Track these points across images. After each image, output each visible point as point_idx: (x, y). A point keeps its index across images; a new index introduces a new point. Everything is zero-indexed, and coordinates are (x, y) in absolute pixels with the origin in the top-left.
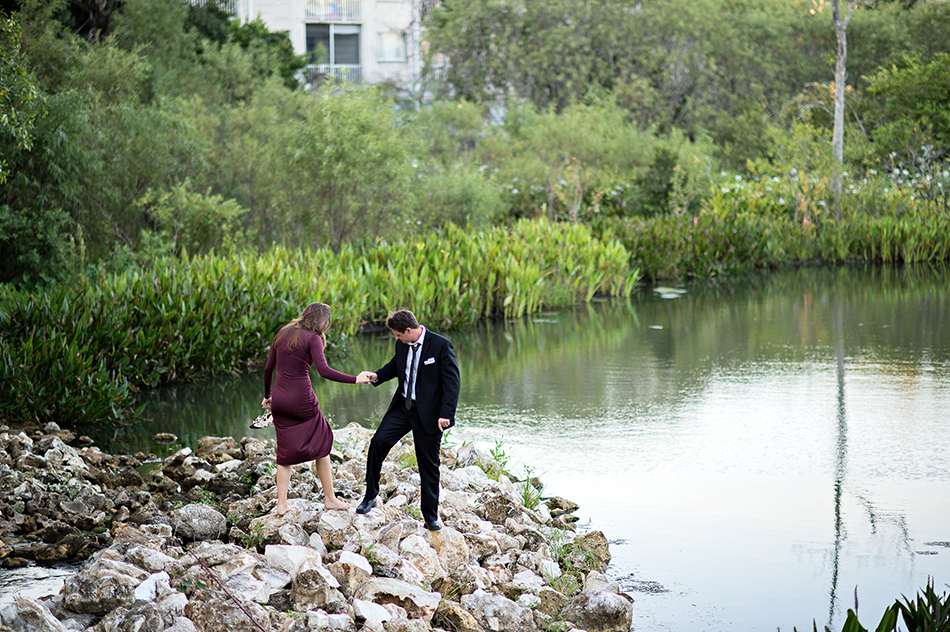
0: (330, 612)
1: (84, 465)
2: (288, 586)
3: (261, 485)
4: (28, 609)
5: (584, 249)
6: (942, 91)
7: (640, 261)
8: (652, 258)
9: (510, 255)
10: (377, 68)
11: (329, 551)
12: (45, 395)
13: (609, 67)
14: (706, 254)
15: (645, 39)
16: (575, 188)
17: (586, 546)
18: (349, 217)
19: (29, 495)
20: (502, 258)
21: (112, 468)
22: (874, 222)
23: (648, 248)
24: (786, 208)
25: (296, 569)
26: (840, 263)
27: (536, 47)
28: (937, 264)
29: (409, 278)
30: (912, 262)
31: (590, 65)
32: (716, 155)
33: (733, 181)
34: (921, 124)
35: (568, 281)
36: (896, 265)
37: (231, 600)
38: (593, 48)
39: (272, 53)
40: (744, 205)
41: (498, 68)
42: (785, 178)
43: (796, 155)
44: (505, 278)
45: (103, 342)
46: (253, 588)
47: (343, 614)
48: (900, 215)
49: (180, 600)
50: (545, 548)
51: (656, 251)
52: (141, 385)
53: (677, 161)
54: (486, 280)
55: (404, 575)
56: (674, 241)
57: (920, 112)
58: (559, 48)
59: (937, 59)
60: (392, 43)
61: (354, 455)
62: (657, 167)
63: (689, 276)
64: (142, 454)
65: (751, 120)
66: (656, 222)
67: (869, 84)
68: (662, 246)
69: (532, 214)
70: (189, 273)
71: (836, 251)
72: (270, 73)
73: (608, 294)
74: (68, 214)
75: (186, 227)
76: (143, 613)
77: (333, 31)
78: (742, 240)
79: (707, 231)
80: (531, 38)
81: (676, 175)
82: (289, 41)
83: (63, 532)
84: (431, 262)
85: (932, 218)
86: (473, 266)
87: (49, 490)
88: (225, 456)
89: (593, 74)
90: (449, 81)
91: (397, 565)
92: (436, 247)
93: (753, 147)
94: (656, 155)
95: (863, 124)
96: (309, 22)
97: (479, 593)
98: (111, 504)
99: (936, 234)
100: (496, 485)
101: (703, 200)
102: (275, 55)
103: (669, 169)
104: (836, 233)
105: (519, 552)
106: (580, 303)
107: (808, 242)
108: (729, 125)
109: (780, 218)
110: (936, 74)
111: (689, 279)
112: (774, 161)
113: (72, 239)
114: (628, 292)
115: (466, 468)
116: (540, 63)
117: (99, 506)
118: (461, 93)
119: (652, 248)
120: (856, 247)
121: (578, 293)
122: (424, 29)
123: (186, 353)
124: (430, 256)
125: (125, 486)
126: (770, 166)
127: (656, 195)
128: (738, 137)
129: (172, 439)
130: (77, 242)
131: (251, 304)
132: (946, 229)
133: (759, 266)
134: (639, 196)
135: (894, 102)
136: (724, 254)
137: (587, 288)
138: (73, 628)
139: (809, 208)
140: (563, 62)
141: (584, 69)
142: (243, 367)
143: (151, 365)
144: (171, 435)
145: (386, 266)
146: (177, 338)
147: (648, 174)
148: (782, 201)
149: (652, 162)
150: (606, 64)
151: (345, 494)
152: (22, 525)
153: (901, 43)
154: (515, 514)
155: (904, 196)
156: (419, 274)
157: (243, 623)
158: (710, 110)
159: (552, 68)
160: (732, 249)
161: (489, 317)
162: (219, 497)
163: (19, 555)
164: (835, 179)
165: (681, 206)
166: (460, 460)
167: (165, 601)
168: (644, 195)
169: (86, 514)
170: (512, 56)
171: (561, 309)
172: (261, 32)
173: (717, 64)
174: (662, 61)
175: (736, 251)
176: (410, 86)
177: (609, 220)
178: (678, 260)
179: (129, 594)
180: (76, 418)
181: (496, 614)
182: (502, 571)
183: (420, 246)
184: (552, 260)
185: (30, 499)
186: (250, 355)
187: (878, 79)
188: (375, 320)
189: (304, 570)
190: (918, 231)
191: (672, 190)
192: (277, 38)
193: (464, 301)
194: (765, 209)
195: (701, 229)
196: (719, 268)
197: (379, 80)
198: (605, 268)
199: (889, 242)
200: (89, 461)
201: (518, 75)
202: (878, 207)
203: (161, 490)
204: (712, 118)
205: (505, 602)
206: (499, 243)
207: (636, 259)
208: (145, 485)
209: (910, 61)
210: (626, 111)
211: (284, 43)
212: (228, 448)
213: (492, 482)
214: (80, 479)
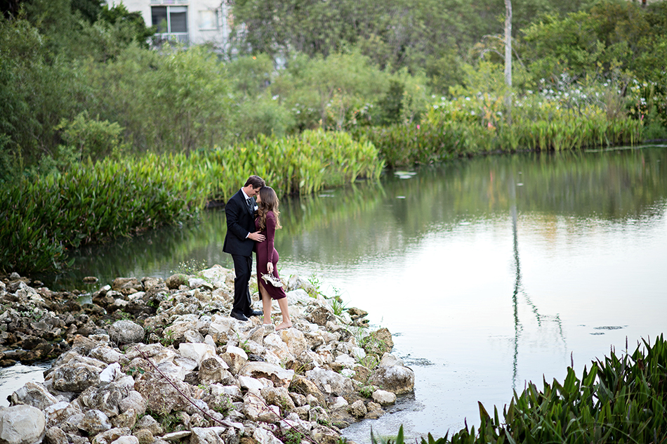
0: (225, 385)
1: (41, 299)
2: (196, 369)
3: (164, 306)
4: (34, 389)
5: (348, 148)
6: (573, 38)
7: (384, 155)
8: (392, 152)
9: (302, 154)
10: (200, 34)
11: (218, 346)
12: (9, 254)
13: (353, 29)
14: (426, 149)
15: (377, 10)
16: (340, 108)
17: (378, 338)
18: (194, 133)
19: (9, 319)
20: (296, 156)
21: (59, 301)
22: (534, 125)
23: (389, 146)
24: (476, 117)
25: (200, 358)
26: (513, 152)
27: (304, 16)
28: (576, 151)
29: (237, 171)
30: (560, 150)
31: (340, 27)
32: (428, 84)
33: (440, 100)
34: (560, 60)
35: (339, 169)
36: (550, 152)
37: (164, 379)
38: (342, 16)
39: (131, 27)
40: (448, 117)
41: (280, 32)
42: (474, 97)
43: (481, 82)
44: (299, 169)
45: (43, 219)
46: (175, 371)
47: (233, 386)
48: (551, 119)
49: (129, 380)
50: (354, 340)
51: (394, 147)
52: (69, 247)
53: (404, 89)
54: (287, 170)
55: (268, 360)
56: (406, 141)
57: (559, 52)
58: (320, 17)
59: (568, 16)
60: (208, 18)
61: (220, 285)
62: (392, 93)
63: (416, 163)
64: (77, 291)
65: (449, 61)
66: (392, 128)
67: (525, 35)
68: (398, 145)
69: (311, 127)
70: (94, 172)
71: (510, 144)
72: (131, 40)
73: (365, 177)
74: (9, 137)
75: (86, 143)
76: (108, 389)
77: (169, 11)
78: (449, 139)
79: (426, 134)
80: (301, 11)
81: (405, 98)
82: (142, 18)
83: (36, 342)
84: (251, 160)
85: (572, 120)
86: (278, 162)
87: (21, 316)
88: (132, 290)
89: (343, 34)
90: (248, 41)
91: (263, 353)
92: (253, 150)
93: (453, 79)
94: (391, 86)
95: (523, 61)
96: (153, 5)
97: (317, 369)
98: (63, 323)
99: (575, 131)
100: (316, 301)
101: (422, 114)
102: (134, 28)
103: (399, 94)
104: (510, 132)
105: (337, 342)
106: (347, 184)
107: (492, 139)
108: (436, 65)
109: (473, 124)
110: (568, 28)
111: (416, 165)
112: (468, 87)
113: (14, 153)
114: (378, 174)
115: (295, 291)
116: (308, 27)
117: (55, 325)
118: (256, 49)
119: (391, 146)
120: (524, 141)
121: (346, 177)
122: (229, 7)
123: (97, 224)
124: (249, 156)
125: (70, 312)
126: (465, 90)
127: (392, 111)
128: (441, 72)
129: (94, 280)
130: (17, 155)
131: (136, 192)
132: (581, 127)
133: (461, 156)
134: (381, 113)
135: (541, 46)
136: (438, 149)
137: (351, 173)
138: (62, 400)
139: (491, 117)
140: (323, 26)
141: (337, 30)
142: (133, 232)
143: (75, 234)
144: (94, 278)
145: (221, 163)
146: (91, 215)
147: (385, 99)
148: (473, 113)
149: (388, 90)
150: (351, 26)
151: (221, 310)
152: (7, 339)
153: (543, 7)
154: (332, 318)
155: (552, 106)
156: (244, 168)
157: (173, 393)
158: (422, 55)
159: (316, 30)
160: (443, 145)
161: (290, 195)
162: (133, 316)
163: (9, 358)
164: (507, 98)
165: (409, 118)
166: (290, 286)
167: (120, 381)
168: (384, 111)
169: (48, 330)
170: (290, 24)
171: (336, 188)
172: (124, 13)
173: (425, 24)
174: (387, 23)
175: (446, 146)
176: (222, 46)
177: (362, 129)
178: (408, 154)
179: (96, 378)
180: (29, 269)
181: (328, 382)
182: (328, 355)
183: (243, 150)
184: (328, 156)
185: (10, 322)
186: (138, 224)
187: (531, 31)
188: (216, 199)
189: (206, 358)
190: (563, 129)
191: (402, 108)
192: (134, 16)
193: (274, 184)
194: (462, 118)
195: (423, 133)
196: (436, 158)
197: (202, 42)
198: (362, 160)
199: (544, 137)
200: (44, 297)
201: (294, 36)
202: (536, 115)
203: (94, 313)
204: (423, 60)
205: (334, 375)
206: (294, 146)
207: (382, 154)
208: (82, 310)
209: (551, 18)
210: (367, 57)
211: (139, 20)
212: (134, 284)
213: (313, 299)
214: (40, 308)
